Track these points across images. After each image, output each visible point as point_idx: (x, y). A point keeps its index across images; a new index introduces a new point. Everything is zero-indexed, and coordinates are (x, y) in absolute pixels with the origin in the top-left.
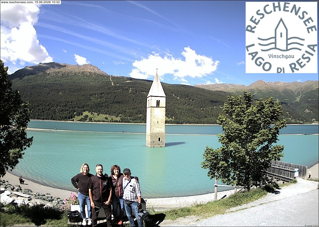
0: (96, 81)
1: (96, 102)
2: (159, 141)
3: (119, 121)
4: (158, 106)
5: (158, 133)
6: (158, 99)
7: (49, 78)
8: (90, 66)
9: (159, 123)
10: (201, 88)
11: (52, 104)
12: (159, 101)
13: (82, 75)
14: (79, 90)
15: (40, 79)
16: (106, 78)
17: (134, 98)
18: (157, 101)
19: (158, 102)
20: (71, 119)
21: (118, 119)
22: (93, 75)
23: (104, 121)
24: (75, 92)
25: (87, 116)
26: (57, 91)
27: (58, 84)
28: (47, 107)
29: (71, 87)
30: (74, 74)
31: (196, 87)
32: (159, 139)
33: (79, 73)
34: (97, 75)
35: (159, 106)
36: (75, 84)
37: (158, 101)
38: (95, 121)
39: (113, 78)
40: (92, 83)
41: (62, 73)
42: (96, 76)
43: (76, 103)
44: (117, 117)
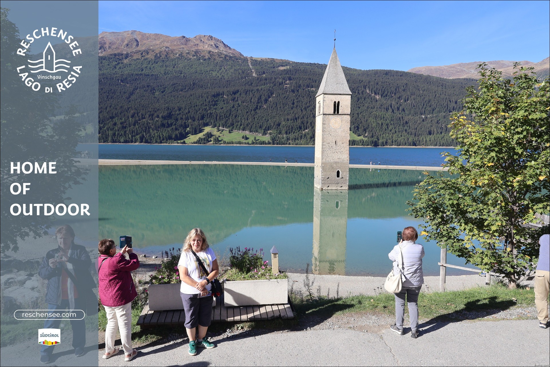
0: (223, 68)
1: (224, 108)
2: (338, 176)
3: (268, 142)
4: (336, 112)
5: (336, 163)
6: (337, 98)
7: (128, 64)
8: (209, 38)
9: (338, 143)
10: (424, 74)
11: (140, 114)
12: (339, 102)
13: (195, 57)
14: (192, 86)
15: (109, 65)
16: (240, 63)
17: (294, 100)
18: (335, 102)
19: (336, 105)
20: (179, 141)
21: (267, 138)
22: (216, 57)
23: (240, 143)
24: (185, 90)
25: (209, 135)
26: (147, 88)
27: (148, 75)
28: (130, 119)
29: (175, 81)
30: (178, 55)
31: (414, 74)
32: (338, 172)
33: (188, 53)
34: (223, 56)
35: (338, 112)
36: (182, 75)
37: (337, 103)
38: (225, 143)
39: (255, 62)
40: (214, 74)
41: (155, 54)
42: (221, 59)
43: (187, 111)
44: (265, 134)
